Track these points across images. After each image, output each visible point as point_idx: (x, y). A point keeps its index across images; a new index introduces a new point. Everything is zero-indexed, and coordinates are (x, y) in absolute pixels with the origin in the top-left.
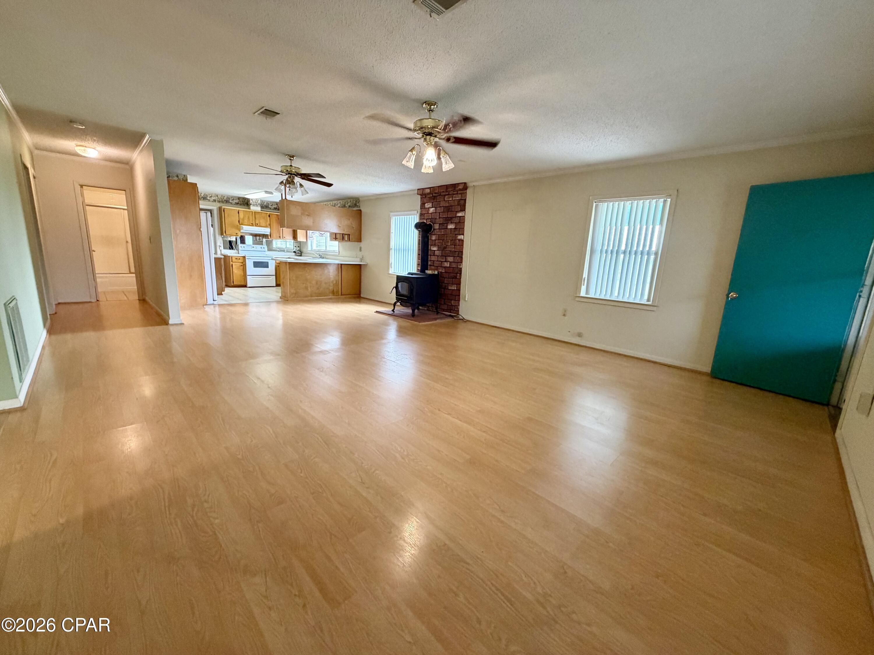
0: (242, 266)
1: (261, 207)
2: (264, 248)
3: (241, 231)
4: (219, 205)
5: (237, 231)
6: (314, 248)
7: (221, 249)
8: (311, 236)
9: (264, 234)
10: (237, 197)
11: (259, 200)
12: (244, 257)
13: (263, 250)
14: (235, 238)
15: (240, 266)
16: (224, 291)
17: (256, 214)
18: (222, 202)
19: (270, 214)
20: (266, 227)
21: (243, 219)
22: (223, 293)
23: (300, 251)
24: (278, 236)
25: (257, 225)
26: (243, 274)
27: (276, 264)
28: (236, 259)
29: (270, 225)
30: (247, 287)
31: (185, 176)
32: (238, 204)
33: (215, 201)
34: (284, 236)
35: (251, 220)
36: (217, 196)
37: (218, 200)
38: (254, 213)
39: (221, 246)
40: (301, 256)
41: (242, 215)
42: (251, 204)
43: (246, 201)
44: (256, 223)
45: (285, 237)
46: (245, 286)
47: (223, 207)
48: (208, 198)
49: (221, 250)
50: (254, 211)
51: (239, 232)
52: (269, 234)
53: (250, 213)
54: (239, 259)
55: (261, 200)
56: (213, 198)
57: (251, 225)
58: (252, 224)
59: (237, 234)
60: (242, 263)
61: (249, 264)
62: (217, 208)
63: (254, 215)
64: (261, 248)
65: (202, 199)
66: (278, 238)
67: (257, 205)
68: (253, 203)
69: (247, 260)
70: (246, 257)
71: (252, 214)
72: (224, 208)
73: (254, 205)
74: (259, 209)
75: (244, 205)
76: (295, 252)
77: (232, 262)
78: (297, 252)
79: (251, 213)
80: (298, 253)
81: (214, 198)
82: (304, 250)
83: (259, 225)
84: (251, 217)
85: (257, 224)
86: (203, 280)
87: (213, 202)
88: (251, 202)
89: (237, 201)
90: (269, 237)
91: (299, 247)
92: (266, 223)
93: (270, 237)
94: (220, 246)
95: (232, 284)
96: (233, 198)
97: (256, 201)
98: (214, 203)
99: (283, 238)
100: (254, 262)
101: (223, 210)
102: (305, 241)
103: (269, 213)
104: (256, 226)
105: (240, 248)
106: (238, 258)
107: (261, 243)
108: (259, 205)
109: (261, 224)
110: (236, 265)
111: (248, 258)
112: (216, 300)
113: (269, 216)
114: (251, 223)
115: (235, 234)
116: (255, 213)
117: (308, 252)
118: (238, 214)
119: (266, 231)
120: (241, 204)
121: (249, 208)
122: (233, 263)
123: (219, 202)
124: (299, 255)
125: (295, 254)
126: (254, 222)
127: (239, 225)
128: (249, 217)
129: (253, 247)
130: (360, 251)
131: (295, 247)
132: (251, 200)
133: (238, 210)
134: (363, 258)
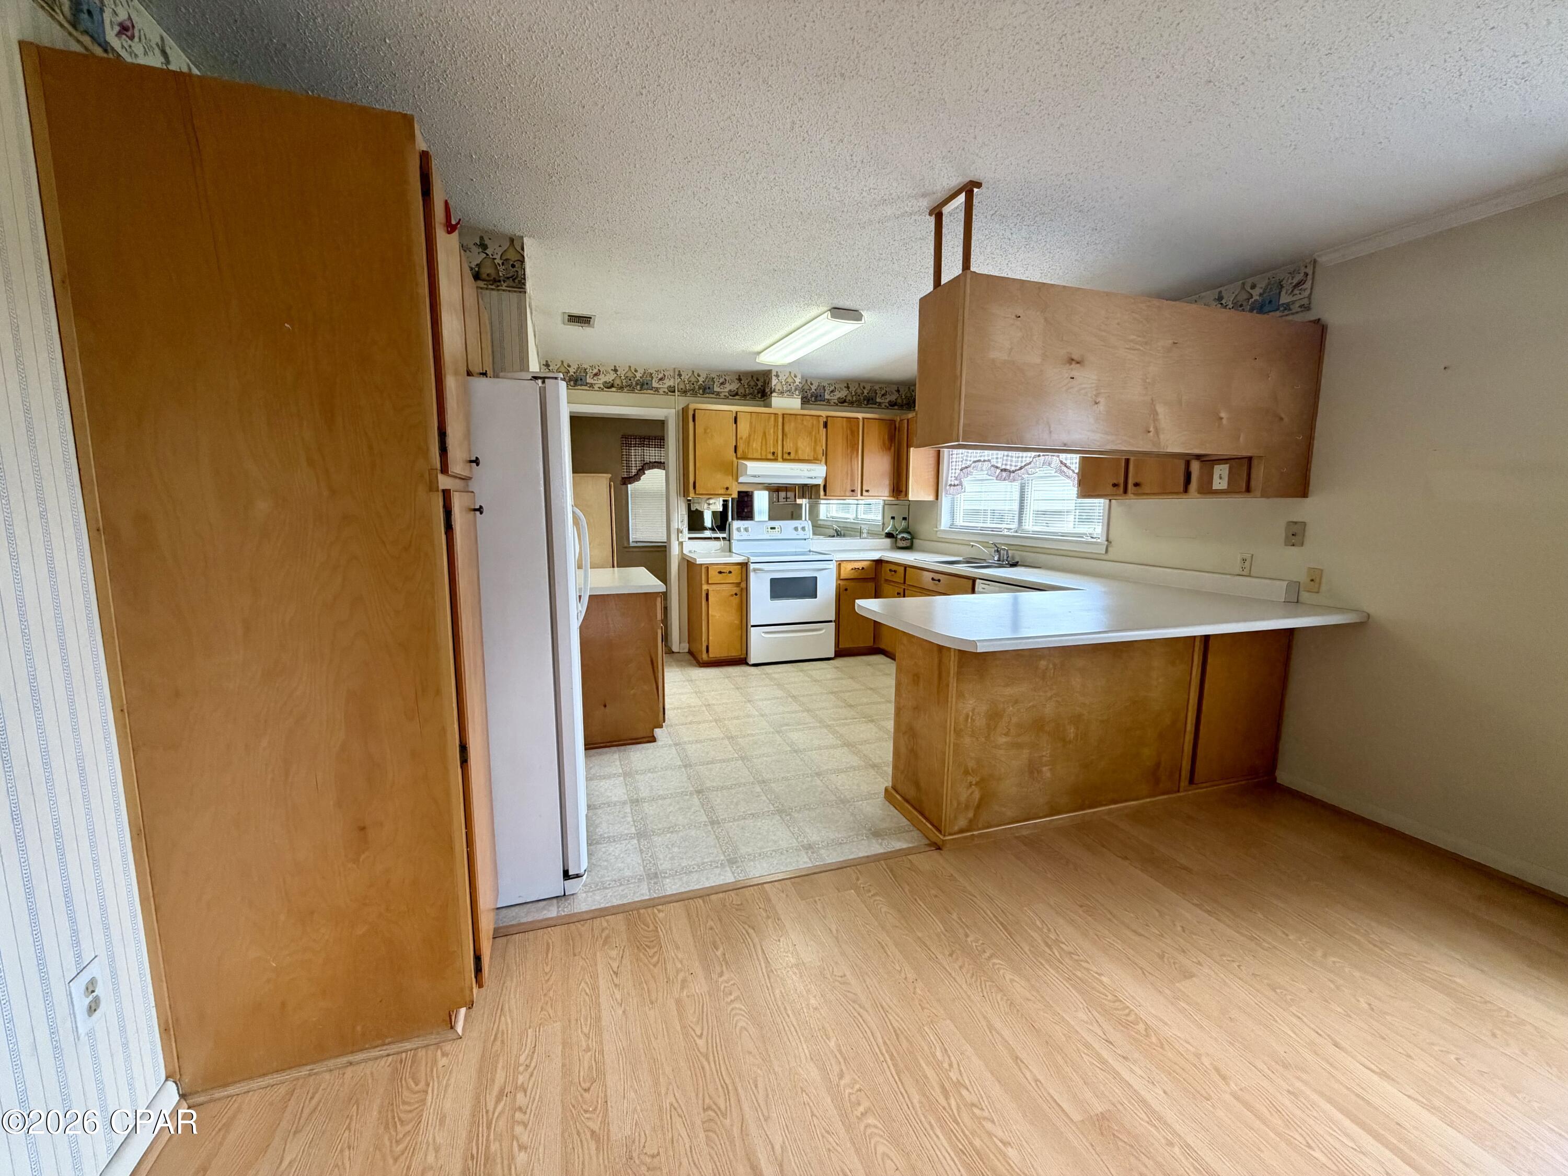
0: (736, 594)
1: (802, 399)
2: (803, 529)
3: (741, 480)
4: (681, 401)
5: (729, 481)
6: (960, 521)
7: (680, 540)
8: (956, 482)
9: (806, 485)
10: (735, 372)
11: (799, 376)
12: (744, 566)
13: (801, 534)
14: (721, 503)
15: (732, 595)
16: (661, 727)
17: (787, 420)
18: (694, 393)
19: (827, 417)
20: (814, 460)
21: (748, 442)
22: (658, 732)
23: (909, 533)
24: (849, 488)
25: (787, 457)
26: (737, 622)
27: (839, 582)
28: (720, 572)
29: (826, 454)
30: (747, 664)
31: (512, 241)
32: (737, 394)
33: (674, 392)
34: (864, 488)
35: (771, 442)
36: (680, 375)
37: (682, 386)
38: (780, 420)
39: (681, 532)
40: (909, 548)
41: (744, 427)
42: (774, 391)
43: (760, 384)
44: (786, 450)
45: (867, 491)
46: (742, 661)
47: (692, 406)
48: (655, 384)
49: (681, 544)
50: (780, 413)
51: (735, 483)
52: (820, 482)
53: (770, 418)
54: (730, 572)
55: (802, 378)
56: (669, 383)
57: (770, 456)
58: (773, 453)
59: (727, 489)
60: (738, 584)
61: (759, 587)
62: (678, 413)
63: (780, 427)
64: (796, 529)
65: (638, 387)
66: (849, 493)
67: (790, 393)
68: (779, 387)
69: (752, 576)
70: (752, 566)
71: (776, 420)
72: (695, 410)
73: (782, 392)
74: (793, 403)
75: (754, 398)
76: (889, 535)
77: (708, 583)
78: (899, 537)
79: (773, 417)
80: (903, 539)
81: (671, 383)
82: (923, 529)
83: (792, 456)
84: (772, 431)
85: (789, 454)
86: (450, 849)
87: (666, 393)
88: (774, 381)
89: (734, 386)
90: (822, 493)
91: (904, 519)
92: (815, 450)
93: (825, 495)
94: (679, 531)
95: (705, 656)
96: (724, 376)
97: (790, 380)
98: (671, 398)
99: (862, 495)
100: (773, 581)
101: (691, 413)
102: (931, 498)
103: (824, 414)
104: (784, 460)
105: (735, 535)
106: (728, 569)
107: (794, 514)
108: (797, 392)
109: (800, 452)
110: (718, 592)
111: (755, 570)
112: (578, 876)
113: (826, 425)
114: (772, 450)
115: (723, 491)
116: (783, 418)
117: (940, 535)
118: (734, 425)
119: (814, 473)
120: (744, 396)
121: (769, 406)
122: (711, 588)
123: (684, 392)
124: (904, 545)
125: (892, 543)
126: (780, 448)
127: (735, 459)
128: (764, 433)
129: (774, 528)
130: (1293, 545)
131: (893, 518)
132: (774, 378)
133: (737, 412)
134: (1312, 580)
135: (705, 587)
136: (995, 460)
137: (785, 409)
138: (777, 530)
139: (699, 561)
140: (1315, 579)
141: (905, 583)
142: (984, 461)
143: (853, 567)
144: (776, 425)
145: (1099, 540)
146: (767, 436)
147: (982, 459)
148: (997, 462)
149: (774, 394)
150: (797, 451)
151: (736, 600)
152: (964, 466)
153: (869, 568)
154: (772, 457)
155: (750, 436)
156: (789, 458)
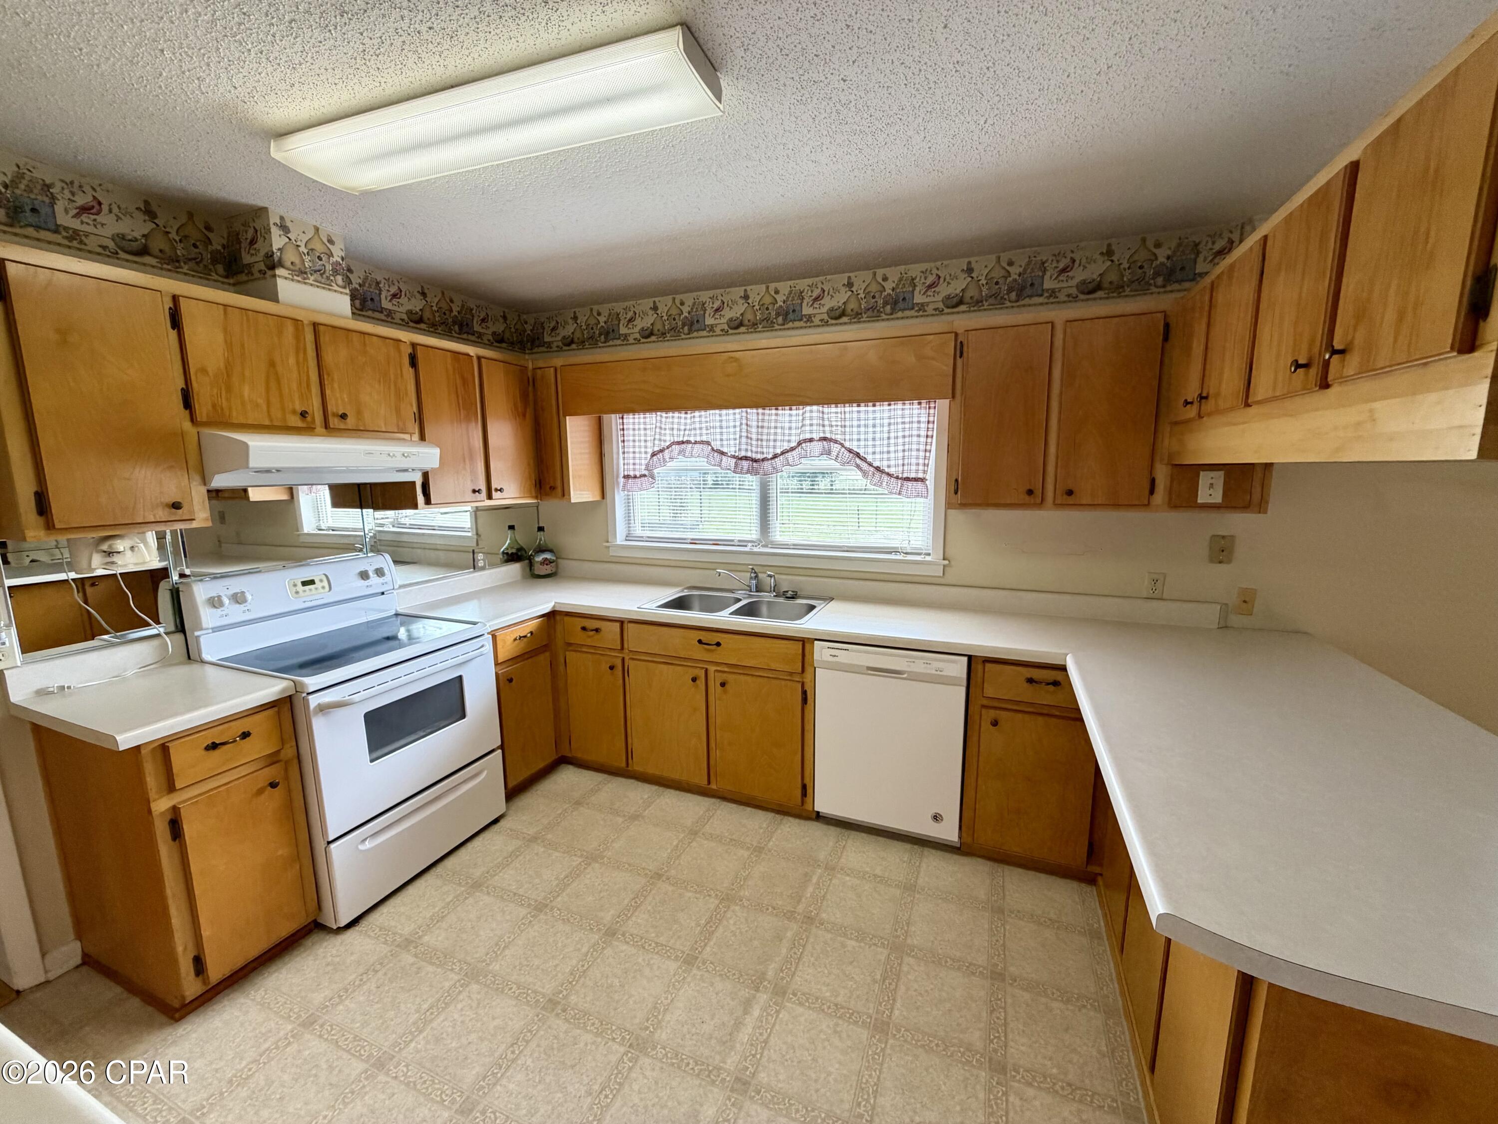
0: (273, 785)
1: (350, 298)
2: (379, 571)
3: (215, 480)
5: (177, 487)
11: (340, 243)
12: (285, 705)
15: (260, 792)
17: (325, 339)
19: (413, 345)
20: (396, 433)
21: (223, 383)
24: (469, 487)
26: (284, 850)
27: (497, 670)
28: (214, 746)
29: (420, 420)
30: (326, 931)
32: (145, 251)
38: (309, 337)
40: (555, 574)
41: (206, 341)
42: (281, 264)
44: (333, 407)
50: (303, 319)
51: (198, 491)
52: (416, 477)
53: (280, 328)
54: (245, 735)
55: (347, 244)
57: (296, 421)
58: (303, 414)
59: (176, 506)
60: (274, 757)
63: (311, 353)
64: (364, 575)
66: (470, 496)
67: (321, 275)
68: (290, 256)
69: (315, 724)
70: (312, 702)
71: (297, 336)
73: (302, 272)
74: (334, 303)
75: (205, 273)
76: (512, 557)
77: (171, 788)
78: (539, 559)
79: (290, 329)
80: (546, 562)
83: (351, 422)
84: (292, 361)
85: (344, 416)
88: (277, 240)
90: (421, 499)
92: (394, 411)
93: (428, 502)
96: (89, 190)
97: (316, 244)
102: (596, 497)
103: (405, 337)
104: (332, 431)
105: (206, 618)
106: (235, 730)
108: (339, 279)
109: (366, 414)
110: (211, 801)
111: (323, 709)
113: (413, 361)
114: (299, 408)
116: (317, 335)
117: (615, 552)
118: (173, 334)
120: (172, 262)
122: (184, 801)
124: (549, 572)
125: (523, 569)
126: (316, 402)
127: (187, 425)
128: (272, 364)
129: (312, 582)
130: (1220, 562)
131: (511, 527)
132: (275, 232)
133: (175, 298)
134: (1245, 602)
135: (161, 805)
136: (719, 443)
137: (319, 312)
138: (318, 584)
139: (126, 740)
140: (1247, 600)
141: (622, 648)
142: (696, 443)
143: (517, 635)
144: (299, 348)
145: (928, 558)
146: (280, 369)
147: (692, 439)
148: (722, 445)
149: (280, 271)
150: (359, 413)
151: (272, 801)
152: (656, 449)
153: (540, 628)
154: (300, 424)
155: (229, 366)
156: (342, 426)
